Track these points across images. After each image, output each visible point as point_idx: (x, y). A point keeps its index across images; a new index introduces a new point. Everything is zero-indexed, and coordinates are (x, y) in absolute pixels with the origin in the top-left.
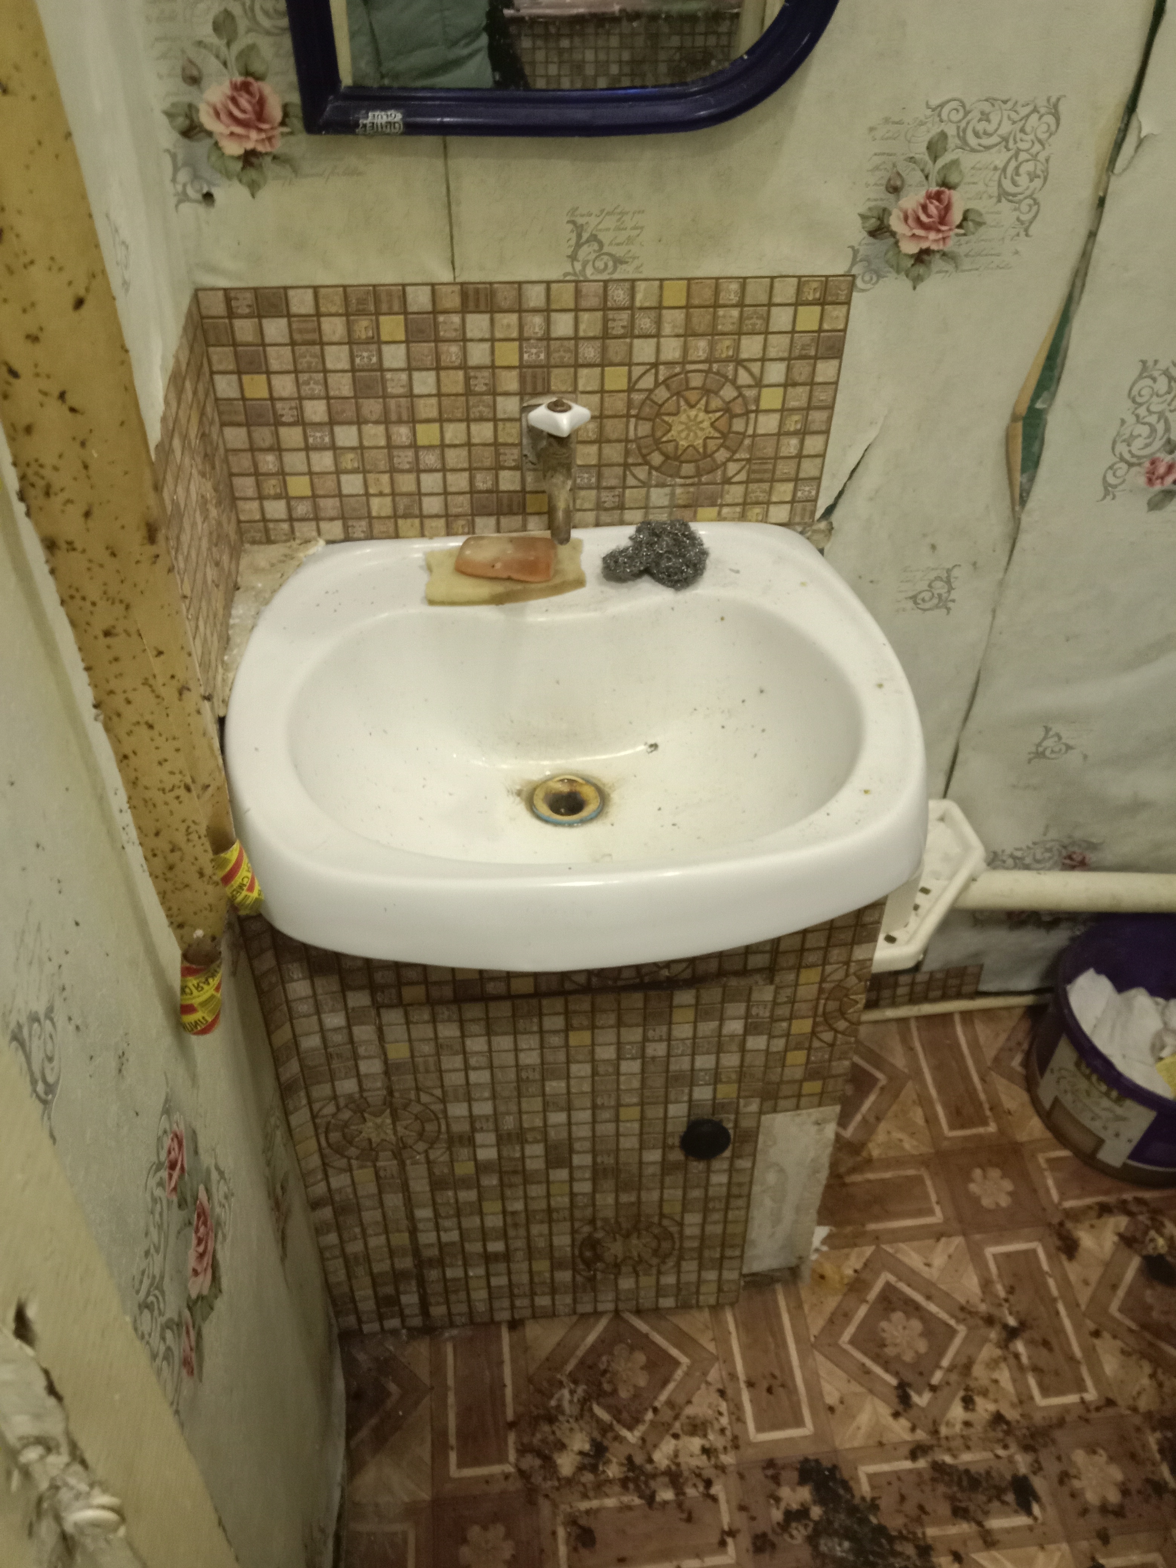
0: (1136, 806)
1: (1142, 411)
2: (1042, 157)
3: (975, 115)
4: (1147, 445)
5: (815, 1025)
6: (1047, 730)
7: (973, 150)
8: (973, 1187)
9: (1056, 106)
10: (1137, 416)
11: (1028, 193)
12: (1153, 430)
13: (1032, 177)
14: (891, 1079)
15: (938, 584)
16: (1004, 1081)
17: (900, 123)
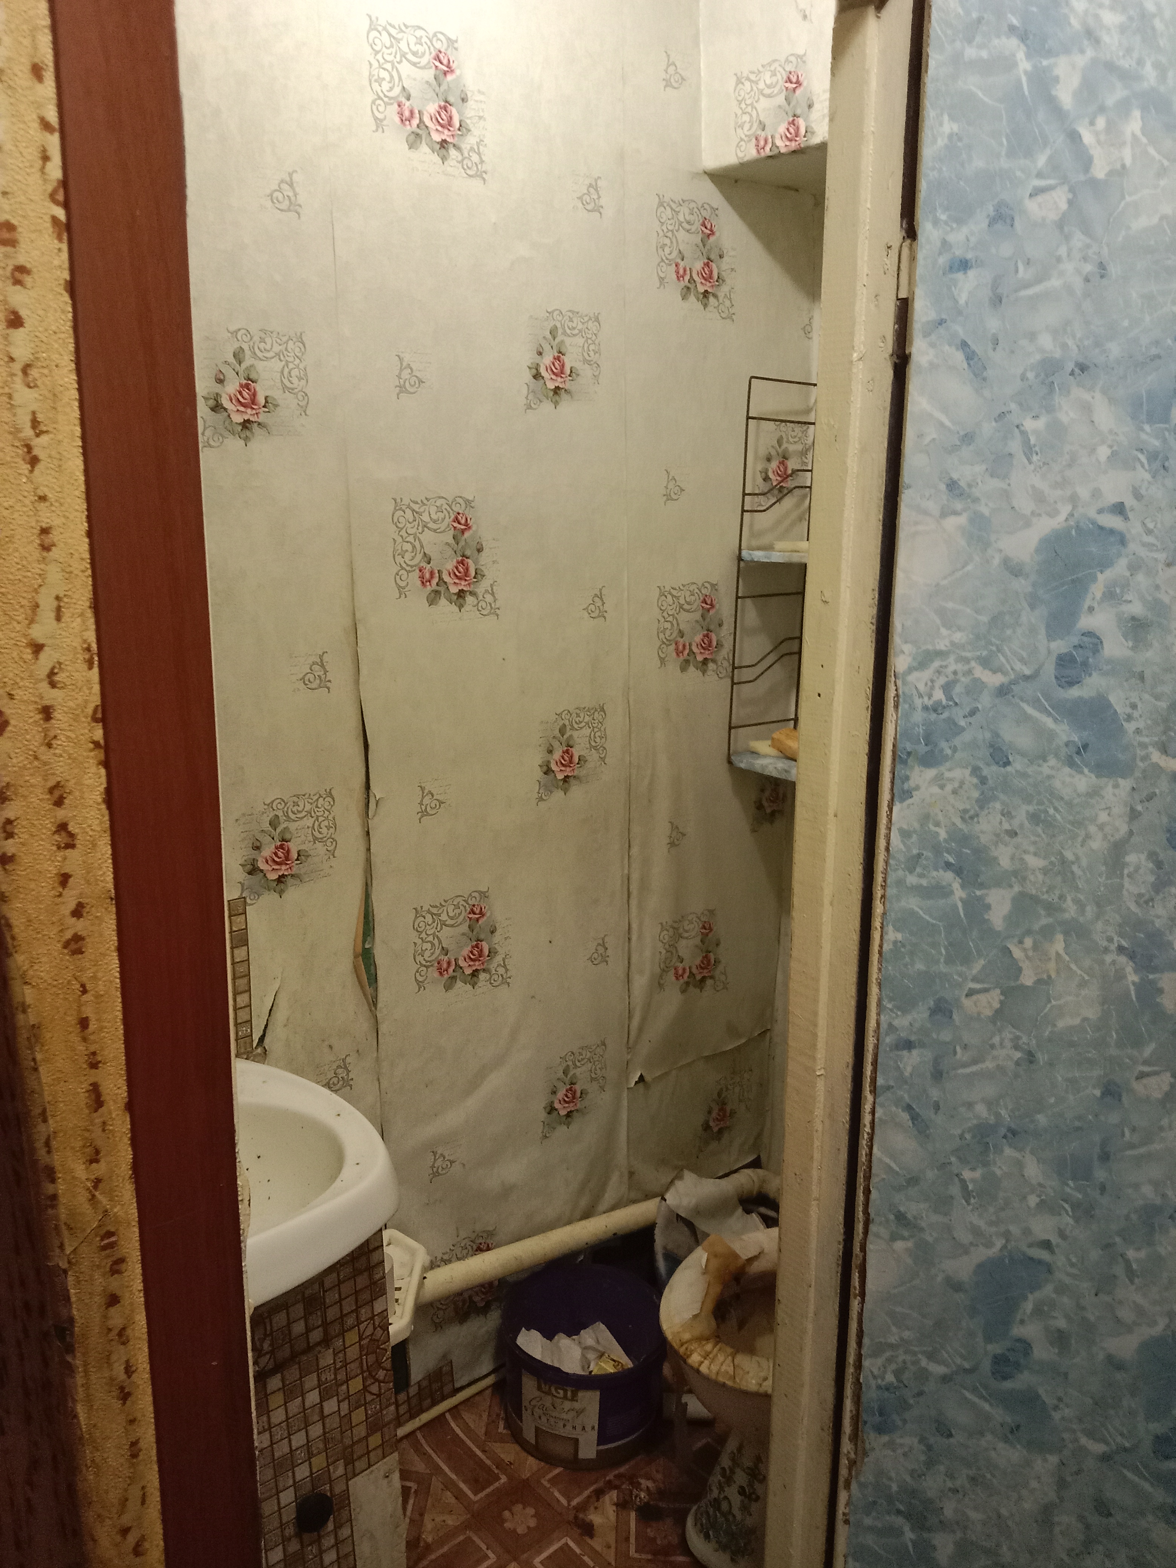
0: (507, 1191)
1: (423, 935)
2: (330, 818)
3: (290, 804)
4: (432, 954)
5: (364, 1379)
6: (434, 1153)
7: (294, 821)
8: (507, 1525)
9: (330, 793)
10: (422, 939)
11: (329, 836)
12: (433, 945)
13: (328, 827)
14: (418, 1483)
15: (340, 1071)
16: (498, 1444)
17: (252, 814)
